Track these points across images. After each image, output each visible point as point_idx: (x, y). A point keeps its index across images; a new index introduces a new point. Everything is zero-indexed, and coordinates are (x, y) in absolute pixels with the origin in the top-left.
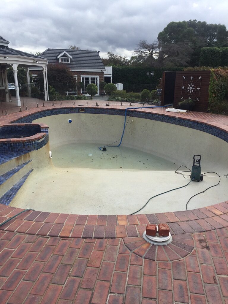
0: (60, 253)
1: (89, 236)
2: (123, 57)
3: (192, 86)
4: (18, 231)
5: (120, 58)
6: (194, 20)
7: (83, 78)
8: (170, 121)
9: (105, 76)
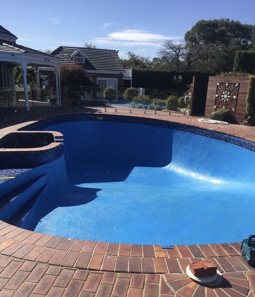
0: (91, 290)
1: (124, 270)
2: (146, 58)
3: (227, 94)
4: (39, 261)
5: (141, 59)
6: (226, 19)
7: (99, 81)
8: (202, 134)
9: (124, 79)
